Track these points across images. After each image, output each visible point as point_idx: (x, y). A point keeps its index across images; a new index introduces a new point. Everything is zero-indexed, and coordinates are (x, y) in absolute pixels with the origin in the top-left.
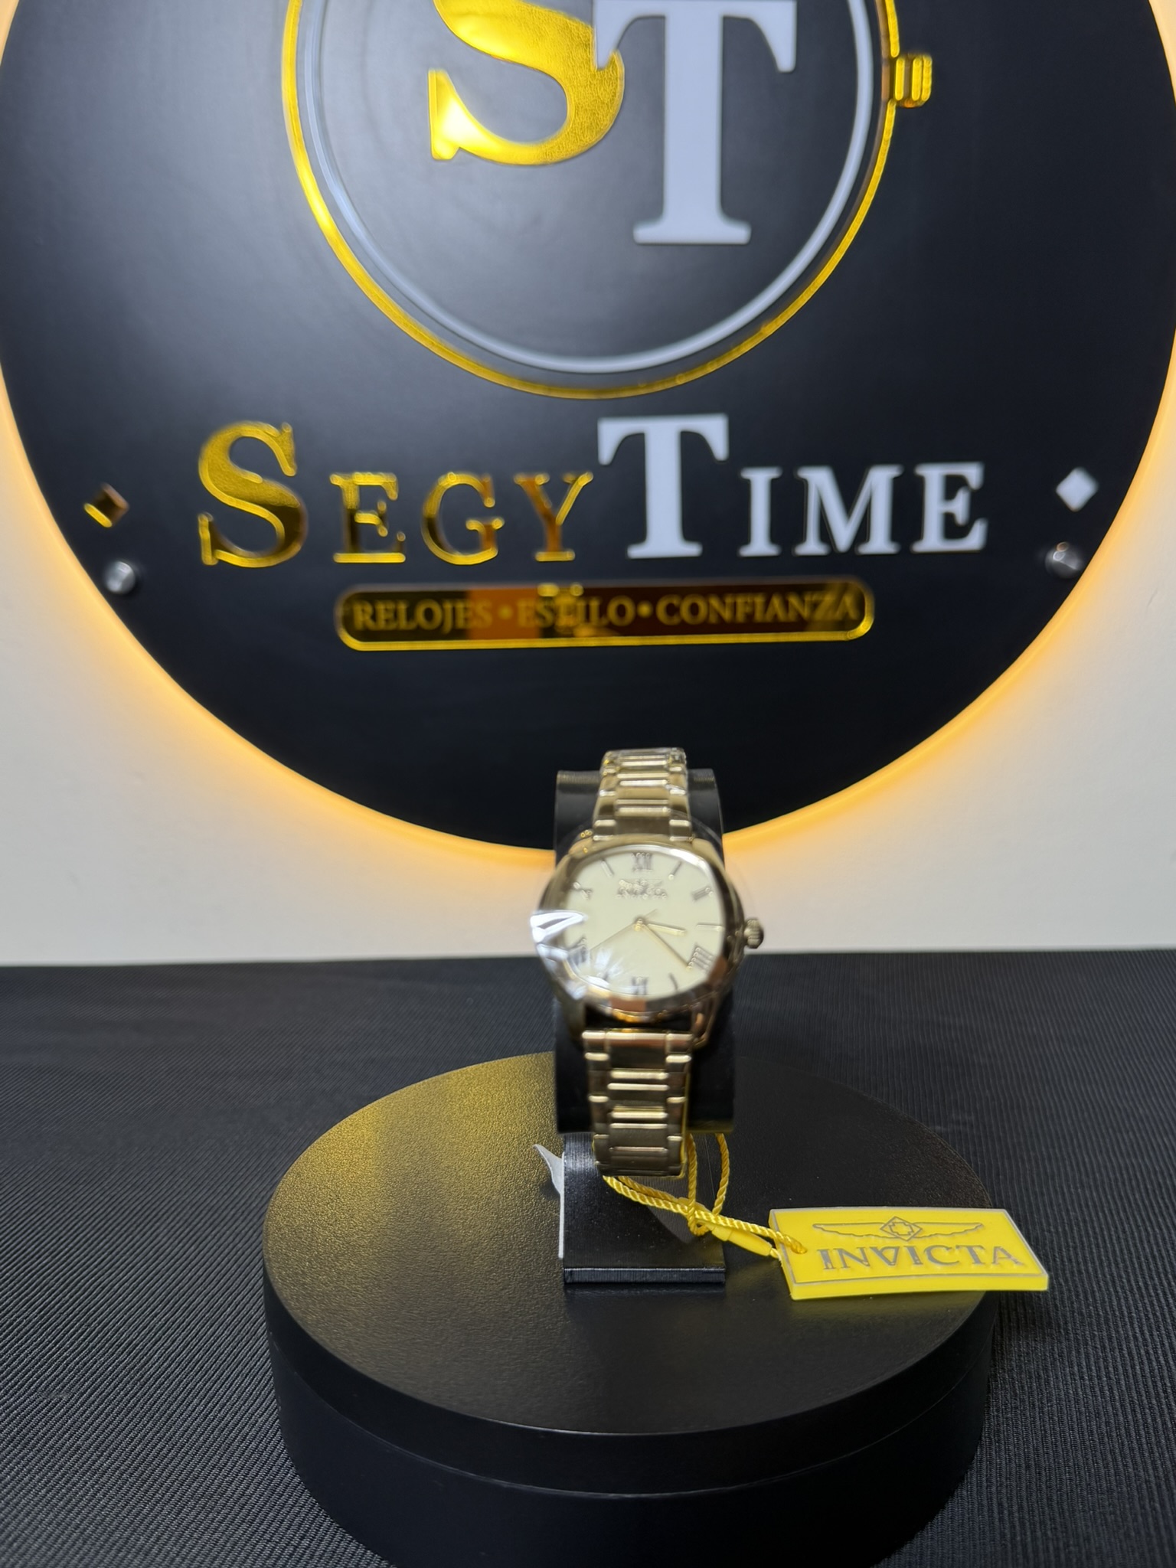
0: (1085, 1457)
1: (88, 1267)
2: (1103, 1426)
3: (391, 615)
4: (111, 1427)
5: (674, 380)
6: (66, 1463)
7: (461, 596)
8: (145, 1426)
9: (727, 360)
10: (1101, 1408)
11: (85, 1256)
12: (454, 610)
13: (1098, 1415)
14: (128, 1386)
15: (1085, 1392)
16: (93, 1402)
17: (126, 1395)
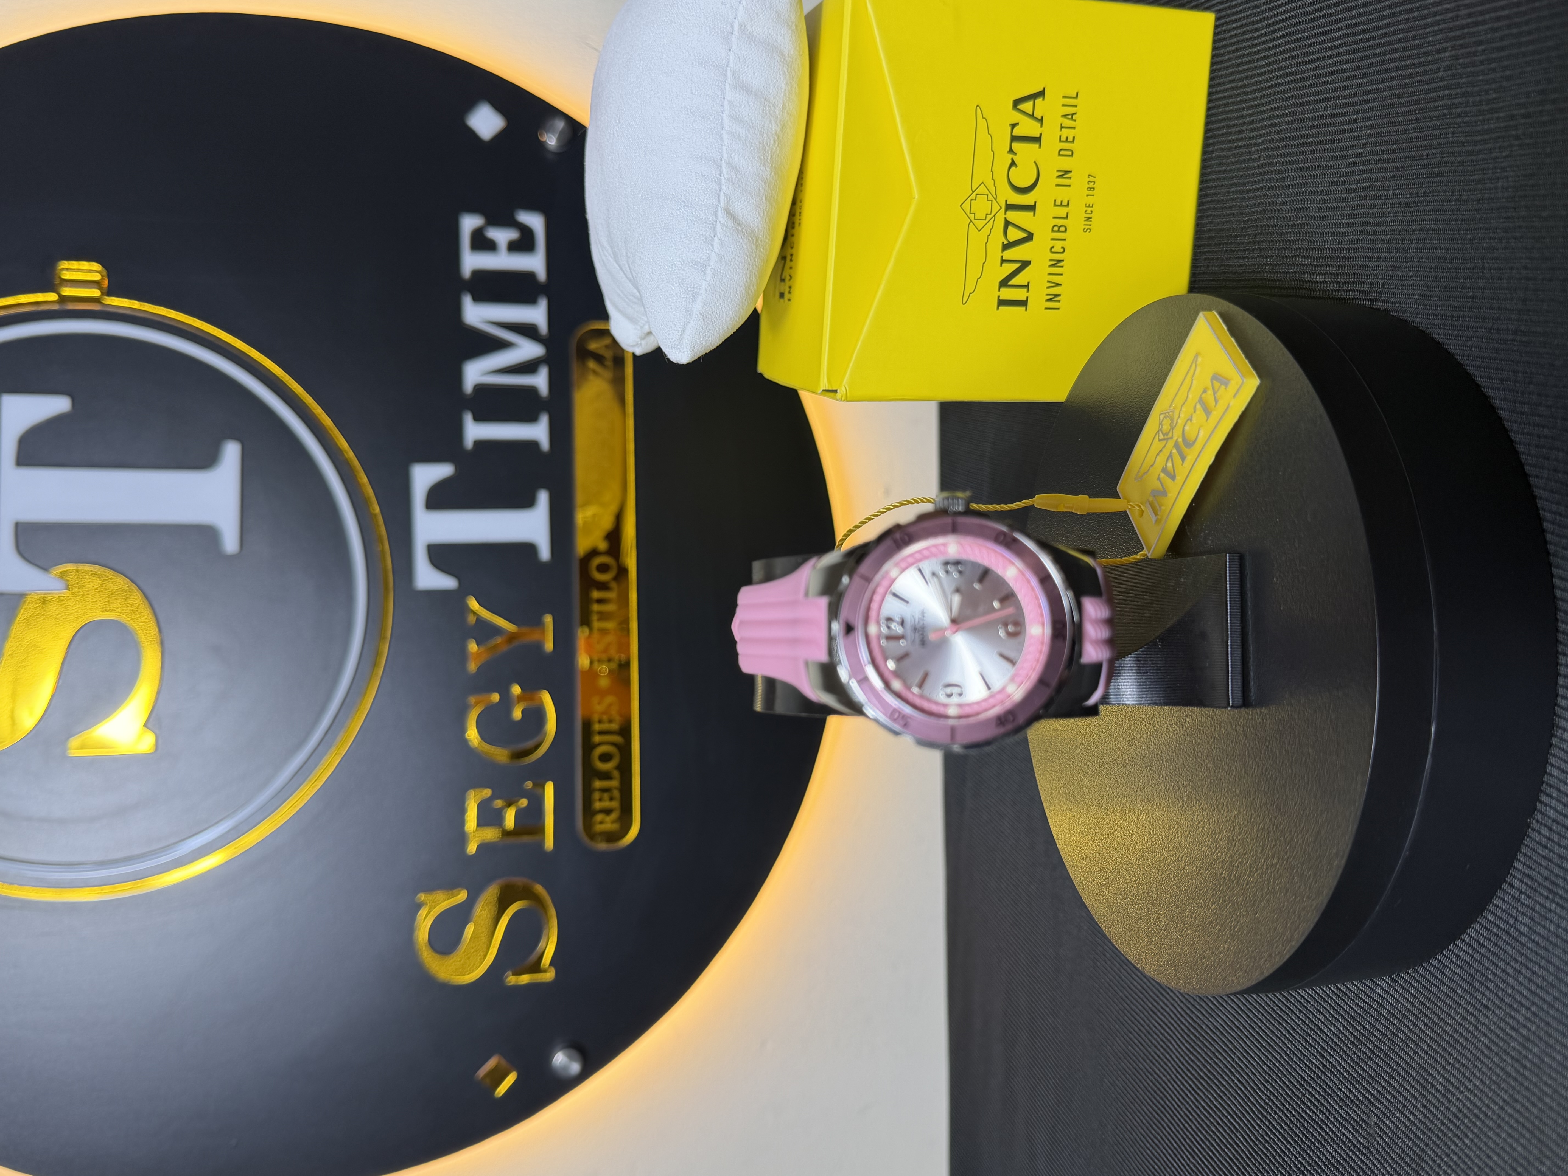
0: (1431, 118)
1: (1246, 1096)
2: (1402, 100)
3: (606, 796)
4: (1403, 1073)
5: (375, 515)
6: (1439, 1119)
7: (587, 726)
8: (1402, 1040)
9: (356, 463)
10: (1384, 103)
11: (1236, 1098)
12: (601, 733)
13: (1391, 106)
14: (1362, 1057)
15: (1369, 119)
16: (1378, 1091)
17: (1371, 1059)
